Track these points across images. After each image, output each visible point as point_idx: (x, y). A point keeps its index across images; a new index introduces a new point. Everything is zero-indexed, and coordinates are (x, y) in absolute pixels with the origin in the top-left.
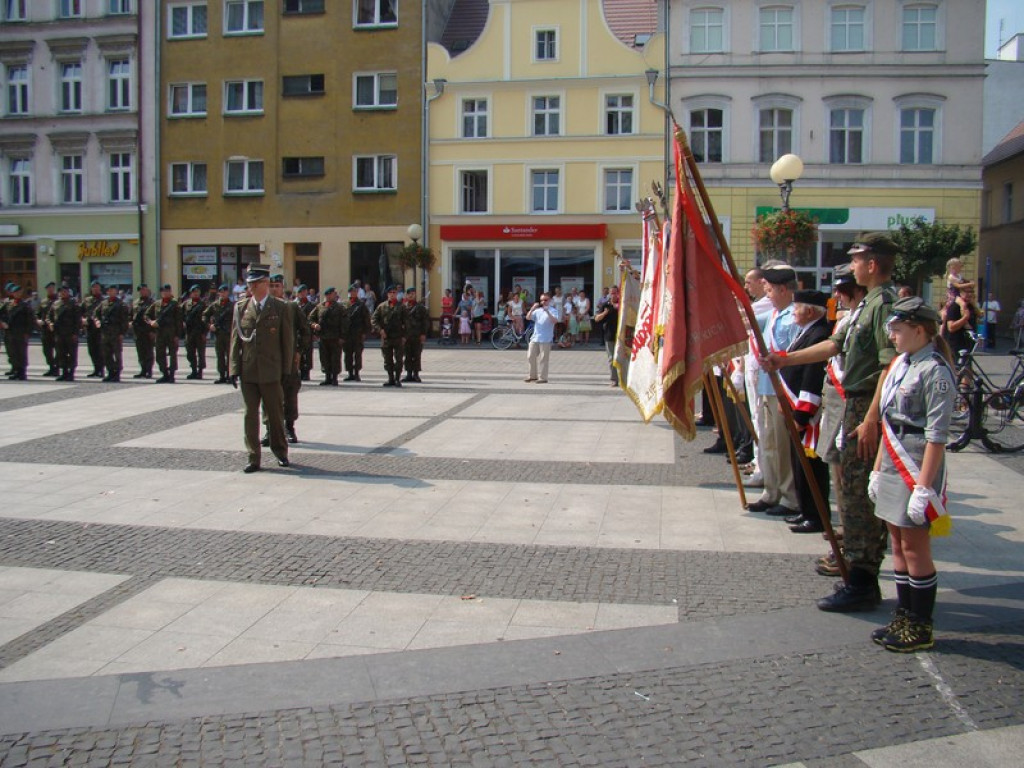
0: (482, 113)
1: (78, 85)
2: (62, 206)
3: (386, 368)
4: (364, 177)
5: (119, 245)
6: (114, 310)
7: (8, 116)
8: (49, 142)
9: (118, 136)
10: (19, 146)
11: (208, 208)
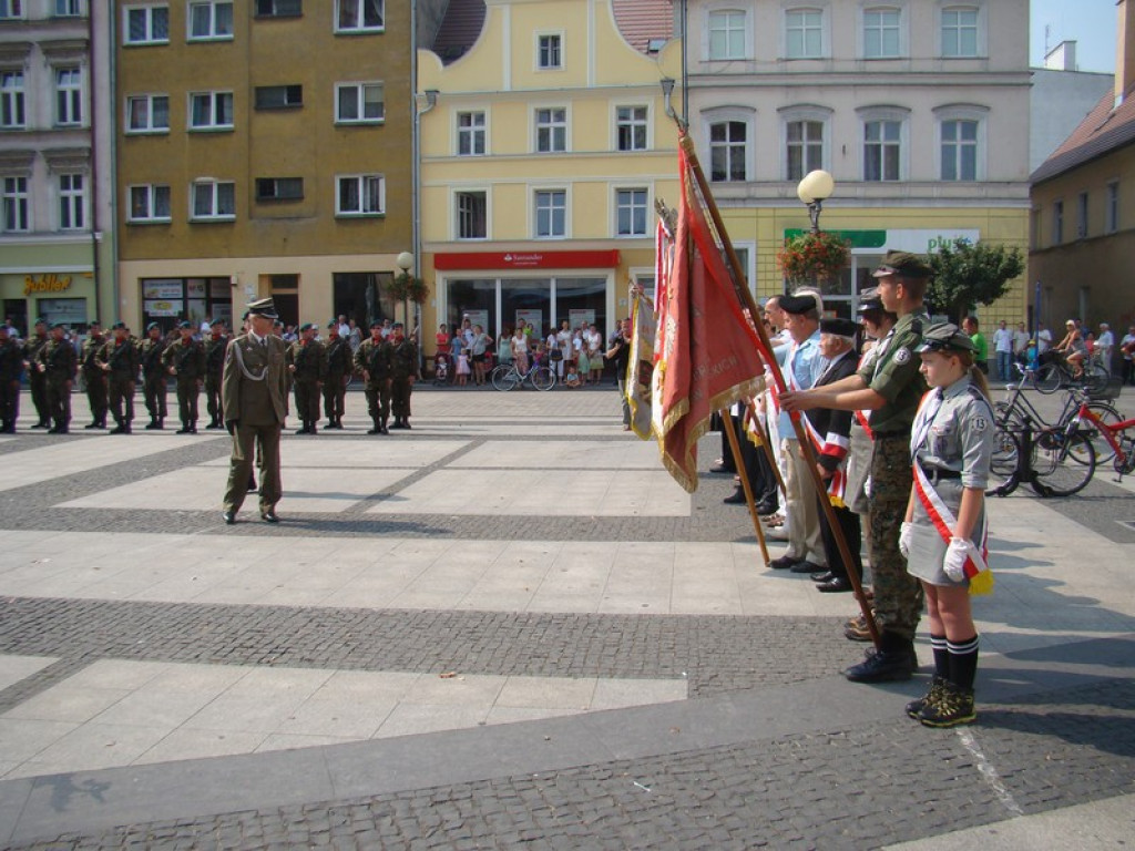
0: (479, 128)
1: (20, 97)
2: (4, 234)
3: (371, 413)
4: (348, 199)
5: (71, 280)
6: (60, 351)
9: (69, 155)
11: (172, 236)
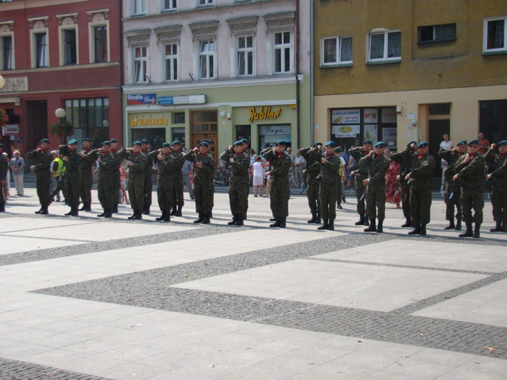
2: (237, 78)
4: (495, 39)
5: (281, 110)
7: (198, 7)
8: (228, 26)
9: (281, 18)
10: (206, 31)
11: (353, 76)
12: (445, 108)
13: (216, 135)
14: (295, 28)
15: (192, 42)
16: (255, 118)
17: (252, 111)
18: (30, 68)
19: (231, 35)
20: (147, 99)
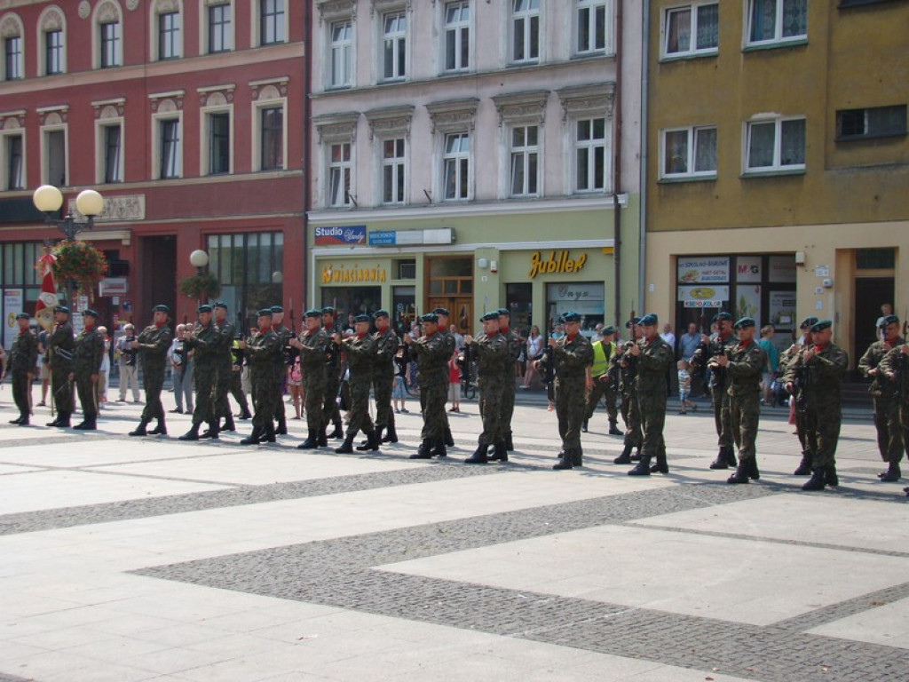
1: (535, 21)
2: (510, 200)
5: (586, 256)
7: (443, 75)
8: (494, 109)
9: (588, 93)
10: (456, 116)
11: (717, 197)
12: (886, 257)
13: (470, 300)
14: (614, 112)
15: (431, 135)
16: (540, 271)
17: (535, 258)
18: (150, 180)
19: (501, 123)
20: (350, 236)
